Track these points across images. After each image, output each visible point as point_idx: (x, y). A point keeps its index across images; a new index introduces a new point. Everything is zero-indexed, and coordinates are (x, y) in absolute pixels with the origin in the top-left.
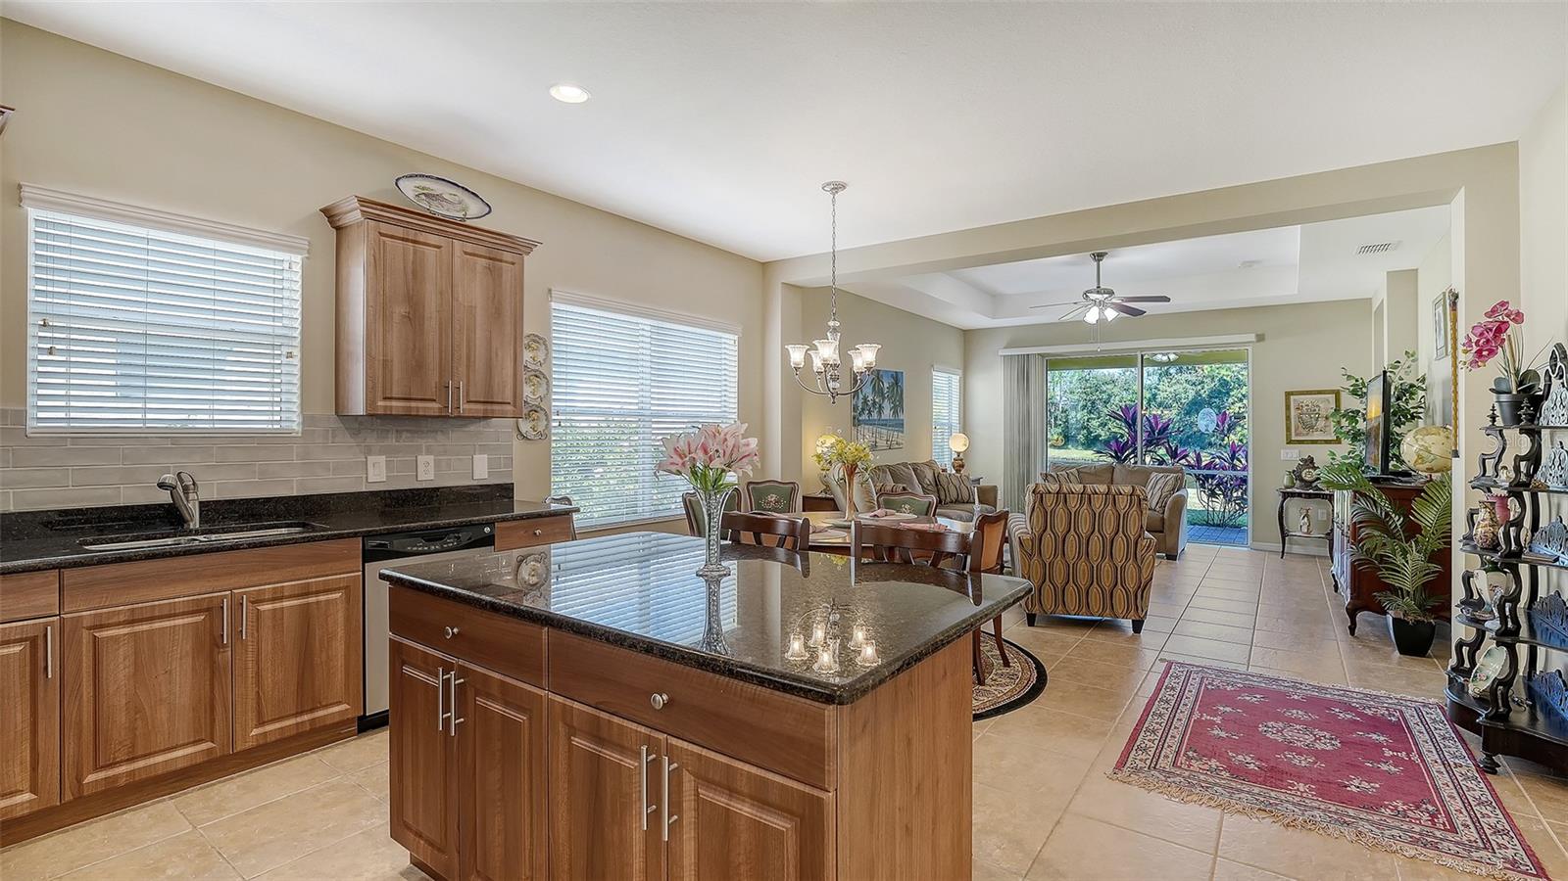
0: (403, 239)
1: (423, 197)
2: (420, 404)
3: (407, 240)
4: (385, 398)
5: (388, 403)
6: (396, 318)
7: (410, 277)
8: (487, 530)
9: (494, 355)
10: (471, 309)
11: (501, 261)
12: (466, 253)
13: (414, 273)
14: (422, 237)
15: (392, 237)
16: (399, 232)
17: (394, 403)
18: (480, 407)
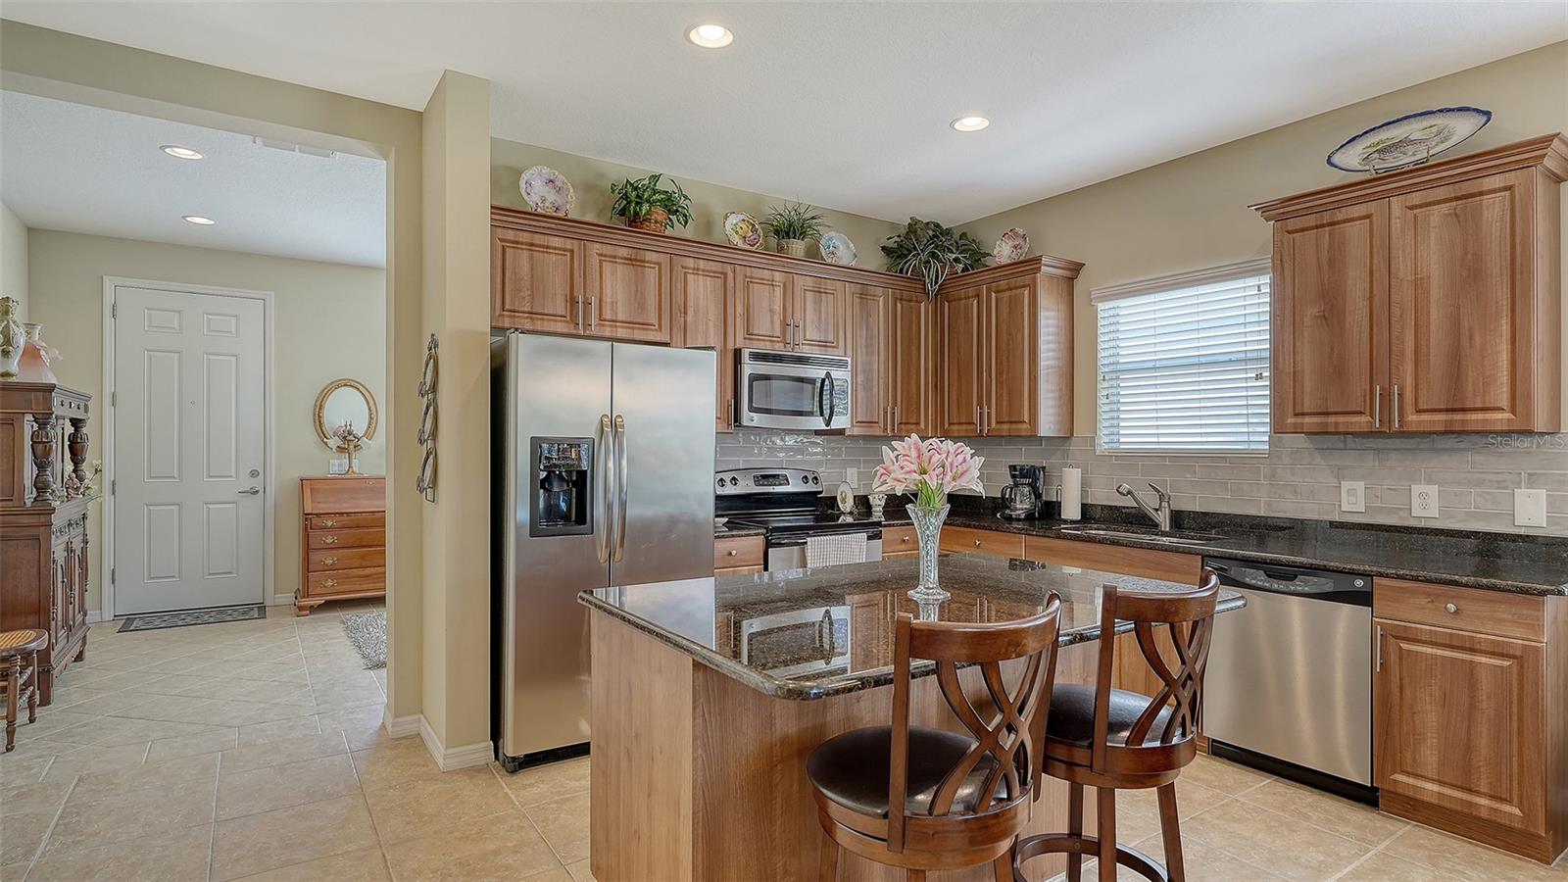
0: (1317, 227)
1: (1376, 155)
2: (1341, 419)
3: (1323, 226)
4: (1296, 415)
5: (1299, 420)
6: (1308, 321)
7: (1325, 267)
8: (1359, 583)
9: (1465, 340)
10: (1419, 284)
11: (1481, 194)
12: (1412, 208)
13: (1331, 262)
14: (1340, 216)
15: (1303, 230)
16: (1311, 220)
17: (1307, 420)
18: (1442, 417)
